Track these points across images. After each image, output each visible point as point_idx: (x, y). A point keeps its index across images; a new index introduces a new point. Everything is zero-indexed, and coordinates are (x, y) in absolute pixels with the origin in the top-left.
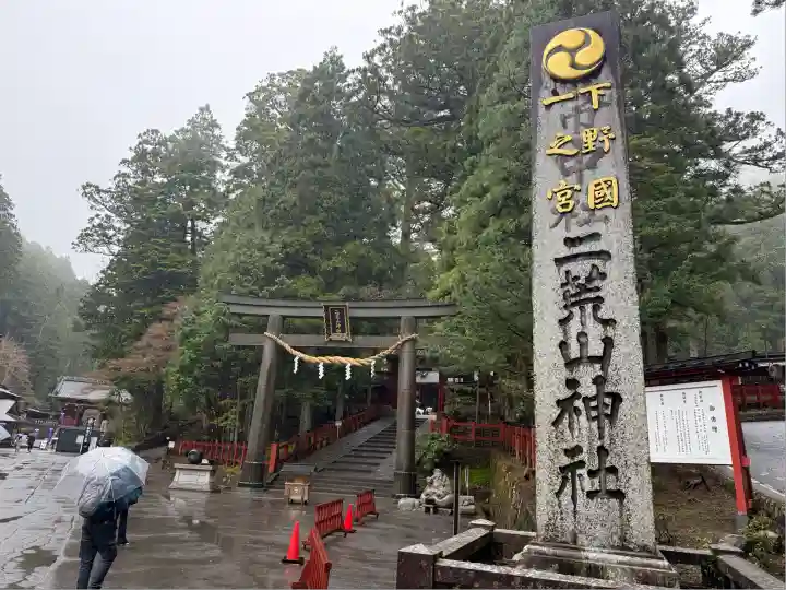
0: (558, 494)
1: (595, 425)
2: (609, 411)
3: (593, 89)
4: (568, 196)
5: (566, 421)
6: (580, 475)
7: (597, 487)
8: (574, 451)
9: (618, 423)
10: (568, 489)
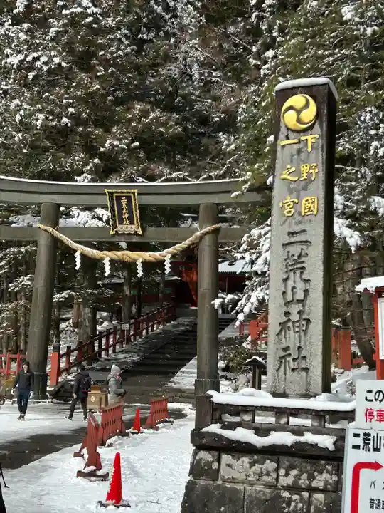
0: (277, 370)
1: (297, 335)
2: (304, 328)
3: (309, 137)
4: (291, 207)
5: (283, 333)
6: (289, 361)
7: (296, 367)
8: (285, 349)
9: (309, 335)
10: (282, 368)
